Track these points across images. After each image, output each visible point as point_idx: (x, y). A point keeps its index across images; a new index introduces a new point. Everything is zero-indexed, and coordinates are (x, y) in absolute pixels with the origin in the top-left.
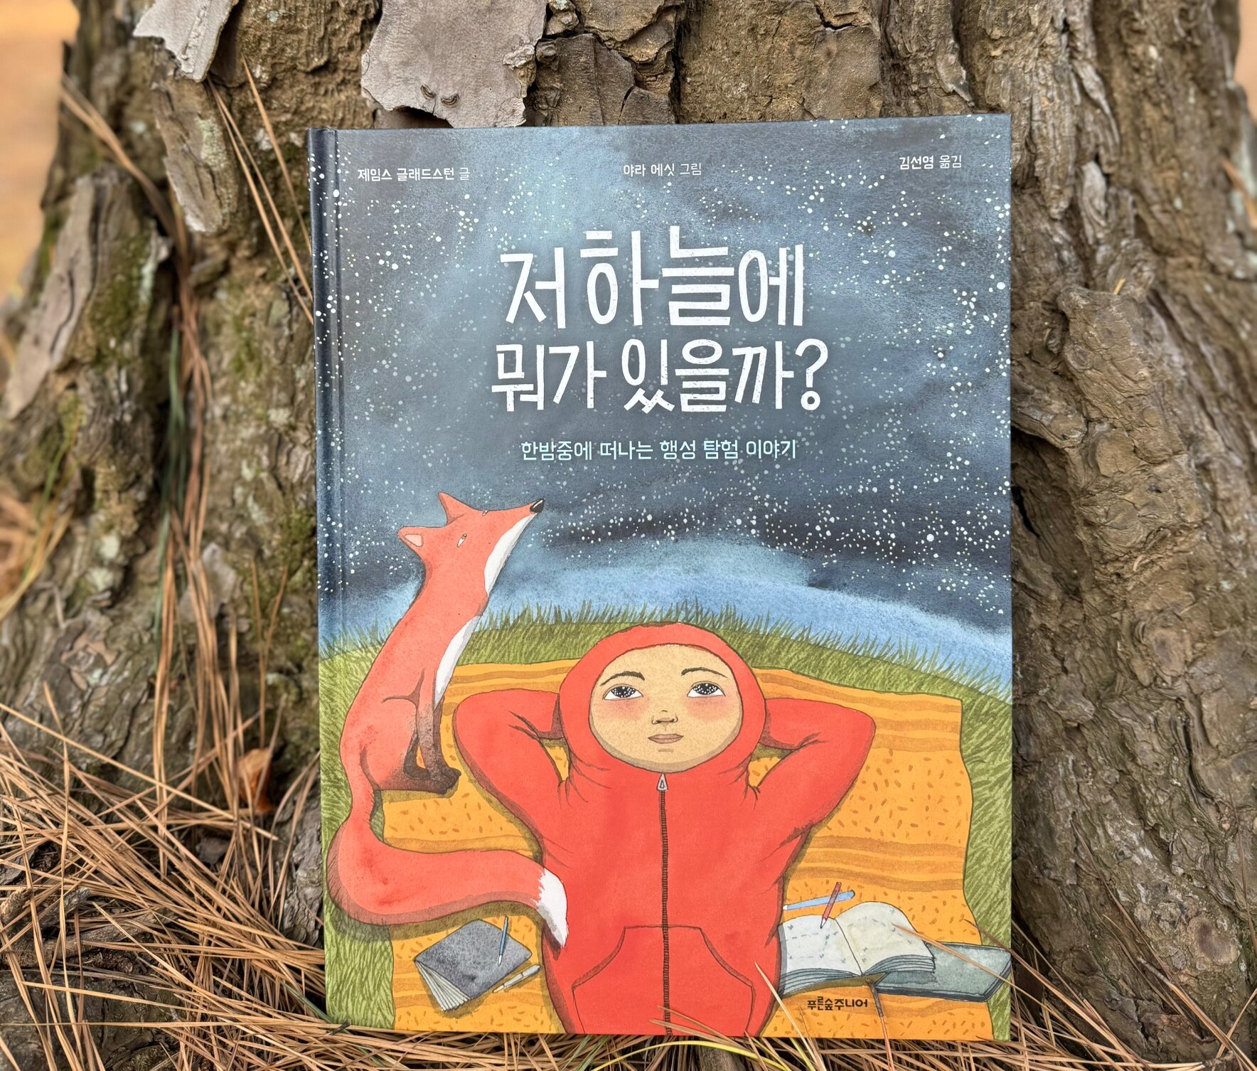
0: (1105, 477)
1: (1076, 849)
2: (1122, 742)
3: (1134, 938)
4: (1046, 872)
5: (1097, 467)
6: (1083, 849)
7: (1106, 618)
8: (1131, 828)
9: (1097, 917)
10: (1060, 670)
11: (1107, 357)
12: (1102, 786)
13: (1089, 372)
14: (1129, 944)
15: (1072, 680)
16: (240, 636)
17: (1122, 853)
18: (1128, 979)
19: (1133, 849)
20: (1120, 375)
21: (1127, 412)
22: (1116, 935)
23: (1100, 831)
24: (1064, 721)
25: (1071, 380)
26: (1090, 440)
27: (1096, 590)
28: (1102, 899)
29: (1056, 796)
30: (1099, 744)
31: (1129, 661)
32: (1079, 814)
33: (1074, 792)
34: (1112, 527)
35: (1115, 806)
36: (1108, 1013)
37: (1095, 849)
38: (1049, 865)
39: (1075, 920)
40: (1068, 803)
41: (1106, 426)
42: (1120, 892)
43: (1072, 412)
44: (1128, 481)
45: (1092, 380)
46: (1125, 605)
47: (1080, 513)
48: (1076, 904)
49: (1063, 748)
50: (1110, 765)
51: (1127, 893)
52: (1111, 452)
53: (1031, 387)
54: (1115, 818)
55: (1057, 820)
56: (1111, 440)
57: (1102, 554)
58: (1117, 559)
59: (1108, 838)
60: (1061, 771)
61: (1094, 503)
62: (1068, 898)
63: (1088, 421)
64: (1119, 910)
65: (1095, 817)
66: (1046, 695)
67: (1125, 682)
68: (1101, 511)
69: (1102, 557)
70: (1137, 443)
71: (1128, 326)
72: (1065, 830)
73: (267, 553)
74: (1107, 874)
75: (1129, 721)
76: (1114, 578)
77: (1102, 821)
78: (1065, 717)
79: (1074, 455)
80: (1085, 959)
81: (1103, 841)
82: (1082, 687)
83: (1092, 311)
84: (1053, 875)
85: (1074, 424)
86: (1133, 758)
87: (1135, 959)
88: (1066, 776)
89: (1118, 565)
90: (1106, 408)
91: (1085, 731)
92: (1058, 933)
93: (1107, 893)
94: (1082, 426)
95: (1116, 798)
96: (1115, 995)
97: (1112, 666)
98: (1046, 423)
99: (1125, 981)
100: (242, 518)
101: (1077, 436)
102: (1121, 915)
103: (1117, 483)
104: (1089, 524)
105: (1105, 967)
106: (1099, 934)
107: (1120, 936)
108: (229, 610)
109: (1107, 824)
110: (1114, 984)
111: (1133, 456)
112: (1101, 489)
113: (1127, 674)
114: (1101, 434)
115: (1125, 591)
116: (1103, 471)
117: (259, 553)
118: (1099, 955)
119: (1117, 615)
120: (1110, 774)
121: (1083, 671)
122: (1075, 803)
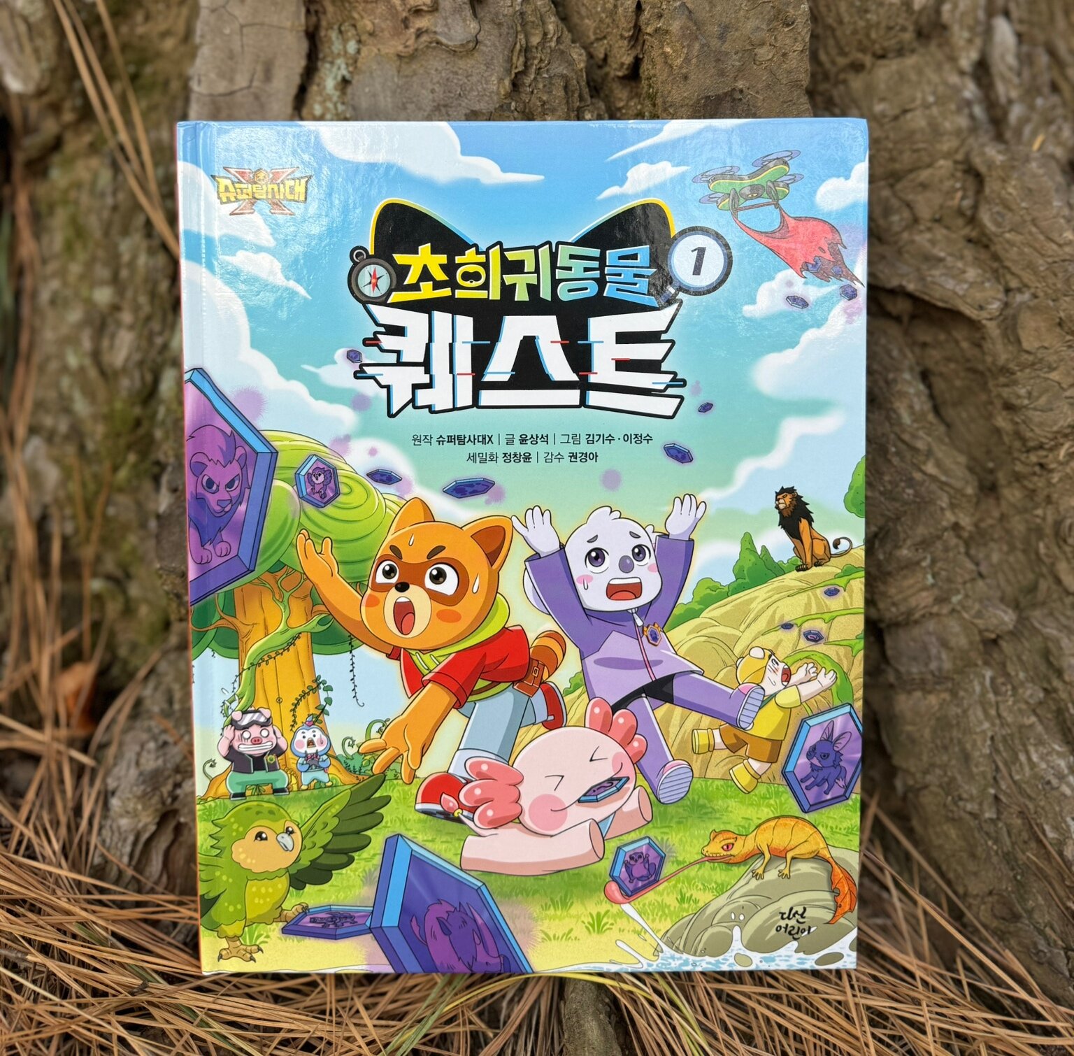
0: (1028, 352)
1: (995, 778)
2: (1046, 655)
3: (1063, 880)
4: (961, 803)
5: (1019, 342)
6: (1003, 778)
7: (1027, 516)
8: (1058, 753)
9: (1020, 855)
10: (975, 575)
11: (1028, 218)
12: (1023, 706)
13: (1008, 236)
14: (1057, 886)
15: (989, 587)
16: (65, 541)
17: (1049, 783)
18: (1056, 926)
19: (1061, 777)
20: (1041, 237)
21: (1051, 280)
22: (1041, 875)
23: (1022, 757)
24: (980, 632)
25: (986, 247)
26: (1010, 311)
27: (1016, 485)
28: (1025, 835)
29: (972, 718)
30: (1019, 658)
31: (1053, 564)
32: (998, 738)
33: (993, 712)
34: (1035, 409)
35: (1040, 728)
36: (1034, 967)
37: (1017, 777)
38: (965, 796)
39: (995, 860)
40: (986, 725)
41: (1026, 296)
42: (1047, 828)
43: (989, 280)
44: (1053, 359)
45: (1011, 244)
46: (1049, 499)
47: (999, 396)
48: (996, 841)
49: (980, 662)
50: (1033, 681)
51: (1056, 828)
52: (1033, 324)
53: (942, 254)
54: (1040, 742)
55: (974, 744)
56: (1034, 310)
57: (1023, 440)
58: (1041, 447)
59: (1033, 765)
60: (978, 688)
61: (1015, 383)
62: (987, 834)
63: (1008, 291)
64: (1044, 847)
65: (1017, 741)
66: (960, 602)
67: (1049, 588)
68: (1023, 392)
69: (1024, 445)
70: (1062, 314)
71: (1050, 184)
72: (982, 755)
73: (90, 446)
74: (1031, 806)
75: (1054, 632)
76: (1037, 469)
77: (1024, 745)
78: (982, 627)
79: (993, 329)
80: (1005, 902)
81: (1027, 769)
82: (999, 594)
83: (1010, 167)
84: (969, 807)
85: (992, 293)
86: (1059, 673)
87: (1064, 904)
88: (983, 694)
89: (1042, 453)
90: (1027, 277)
91: (1003, 644)
92: (975, 874)
93: (1031, 827)
94: (1001, 296)
95: (1040, 721)
96: (1042, 945)
97: (1033, 571)
98: (961, 293)
99: (1052, 928)
100: (67, 410)
101: (995, 306)
102: (1048, 853)
103: (1041, 360)
104: (1009, 407)
105: (1030, 913)
106: (1023, 875)
107: (1046, 878)
108: (54, 511)
109: (1032, 749)
110: (1041, 932)
111: (1058, 330)
112: (1023, 367)
113: (1050, 580)
114: (1022, 303)
115: (1049, 484)
116: (1026, 345)
117: (82, 448)
118: (1022, 900)
119: (1039, 512)
120: (1033, 693)
121: (1000, 576)
122: (993, 725)
